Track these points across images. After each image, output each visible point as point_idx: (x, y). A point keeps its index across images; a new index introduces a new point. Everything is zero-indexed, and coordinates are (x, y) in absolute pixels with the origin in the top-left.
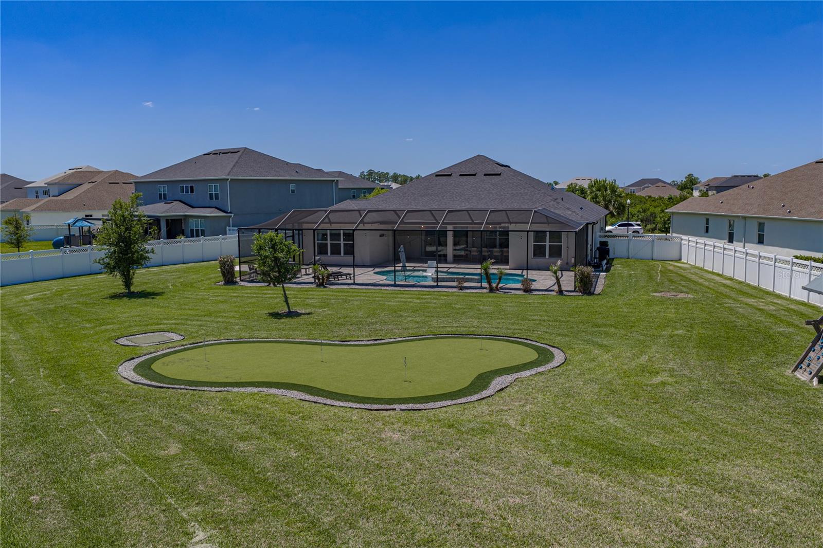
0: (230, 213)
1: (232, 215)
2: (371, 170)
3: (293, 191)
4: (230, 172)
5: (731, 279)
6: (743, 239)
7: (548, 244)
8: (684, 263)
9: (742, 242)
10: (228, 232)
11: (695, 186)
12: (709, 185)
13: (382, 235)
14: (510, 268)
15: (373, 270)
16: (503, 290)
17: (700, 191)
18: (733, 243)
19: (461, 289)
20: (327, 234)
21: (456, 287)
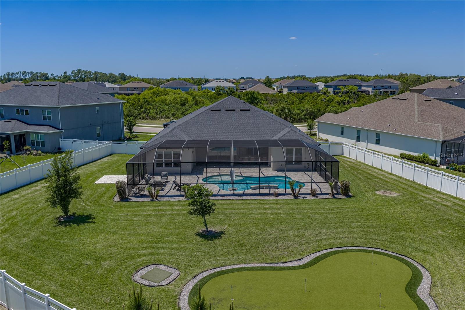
0: (61, 129)
1: (63, 131)
2: (79, 69)
3: (98, 112)
4: (58, 102)
5: (401, 178)
6: (367, 140)
7: (294, 156)
8: (345, 157)
9: (366, 142)
10: (60, 142)
11: (273, 84)
12: (281, 84)
13: (193, 152)
14: (273, 170)
15: (198, 178)
16: (300, 196)
17: (277, 87)
18: (360, 142)
19: (276, 196)
20: (162, 154)
21: (272, 194)
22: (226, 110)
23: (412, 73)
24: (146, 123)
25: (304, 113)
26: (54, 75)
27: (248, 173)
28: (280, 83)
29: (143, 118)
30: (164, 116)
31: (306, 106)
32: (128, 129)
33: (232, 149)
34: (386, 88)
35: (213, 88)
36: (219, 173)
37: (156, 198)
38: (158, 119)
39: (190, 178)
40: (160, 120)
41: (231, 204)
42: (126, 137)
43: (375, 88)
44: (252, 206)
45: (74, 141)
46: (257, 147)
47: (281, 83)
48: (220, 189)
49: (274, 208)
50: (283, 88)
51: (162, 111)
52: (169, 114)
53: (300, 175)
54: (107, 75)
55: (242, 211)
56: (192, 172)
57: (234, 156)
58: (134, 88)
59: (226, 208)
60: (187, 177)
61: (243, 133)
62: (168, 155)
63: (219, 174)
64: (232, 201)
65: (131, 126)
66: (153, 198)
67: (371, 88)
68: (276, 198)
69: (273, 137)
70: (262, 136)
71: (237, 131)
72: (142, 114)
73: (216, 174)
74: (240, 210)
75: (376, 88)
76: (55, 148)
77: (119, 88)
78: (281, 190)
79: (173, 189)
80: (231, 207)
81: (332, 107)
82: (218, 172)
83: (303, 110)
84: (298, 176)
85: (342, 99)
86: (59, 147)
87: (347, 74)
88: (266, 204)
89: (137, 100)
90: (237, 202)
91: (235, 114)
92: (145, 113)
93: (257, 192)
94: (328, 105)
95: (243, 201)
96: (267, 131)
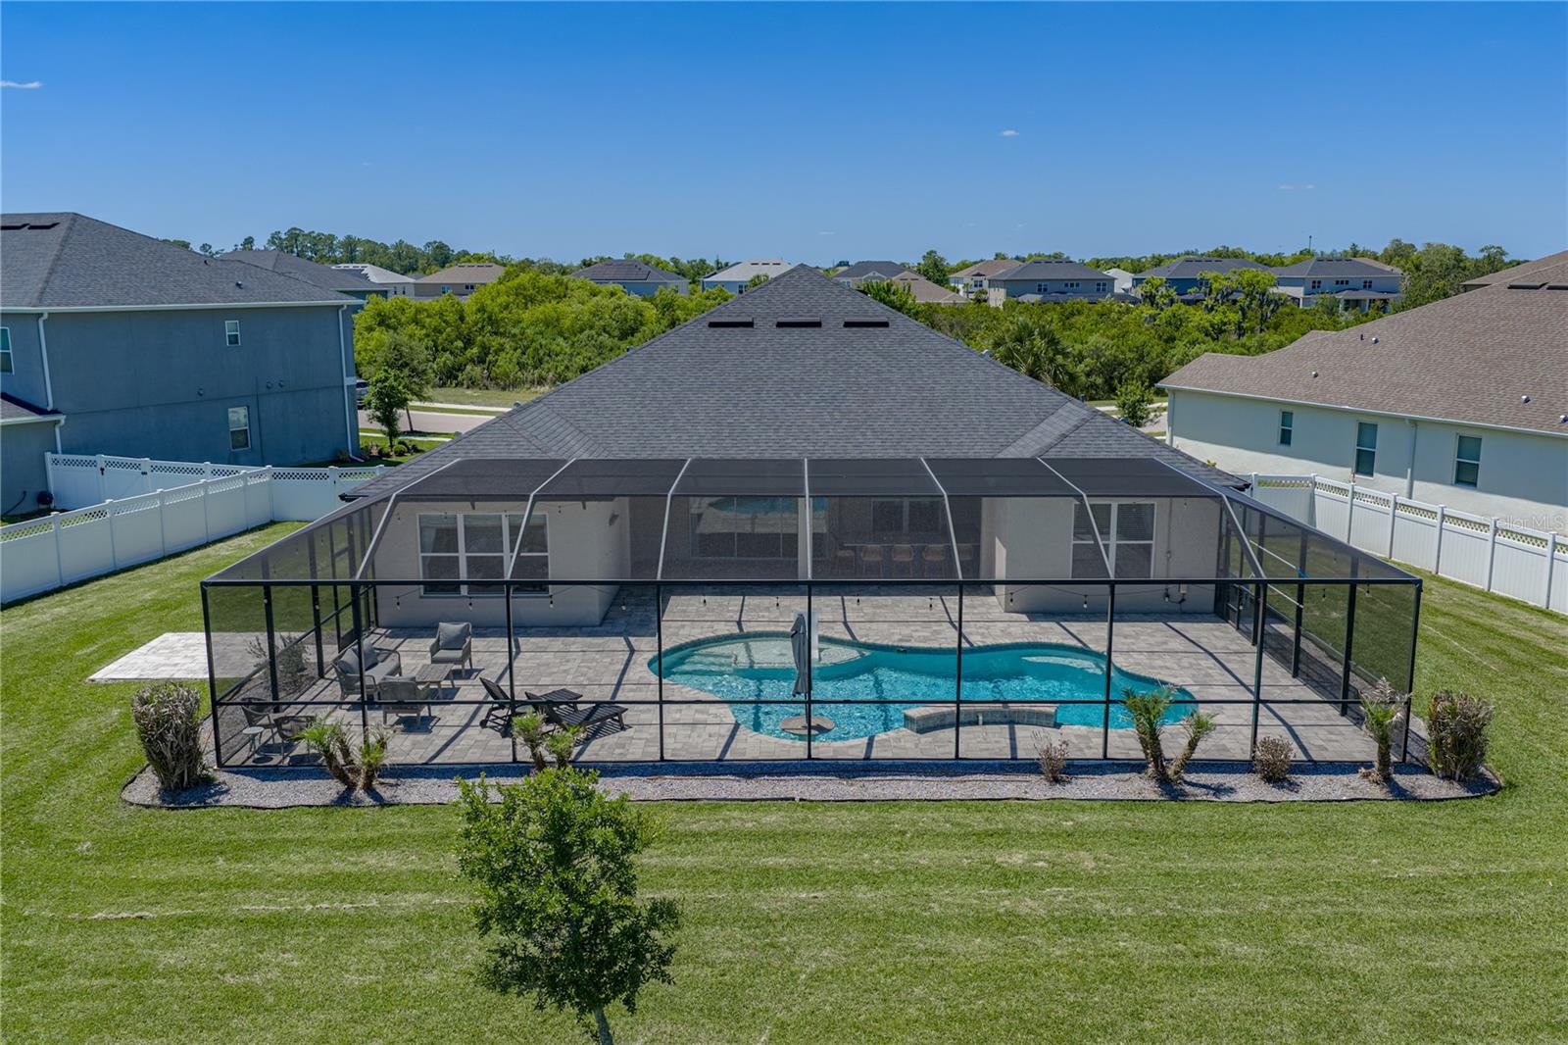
0: (54, 412)
1: (62, 418)
3: (234, 340)
4: (42, 292)
6: (1409, 470)
7: (1113, 543)
9: (1406, 477)
10: (50, 466)
11: (954, 275)
12: (979, 275)
13: (613, 518)
14: (1006, 611)
15: (632, 651)
16: (1192, 777)
17: (966, 285)
18: (1372, 475)
19: (1056, 780)
20: (455, 530)
21: (1031, 767)
22: (780, 325)
23: (1436, 241)
24: (474, 400)
25: (1086, 366)
26: (210, 247)
27: (886, 625)
28: (975, 273)
29: (473, 383)
30: (551, 375)
31: (1092, 339)
32: (379, 419)
33: (806, 506)
34: (1354, 290)
35: (740, 287)
36: (739, 623)
37: (369, 788)
38: (527, 386)
39: (590, 655)
40: (533, 389)
41: (796, 835)
42: (367, 450)
43: (1314, 287)
44: (923, 856)
45: (109, 464)
46: (943, 496)
47: (981, 273)
48: (737, 726)
49: (1062, 876)
50: (989, 287)
51: (542, 359)
52: (567, 368)
53: (1152, 640)
54: (387, 248)
55: (863, 894)
56: (605, 619)
57: (816, 537)
58: (467, 287)
59: (765, 871)
60: (573, 648)
61: (857, 428)
62: (483, 535)
63: (741, 629)
64: (800, 814)
65: (391, 406)
66: (351, 787)
67: (1302, 289)
68: (1058, 791)
69: (1004, 446)
70: (949, 444)
71: (828, 418)
72: (469, 367)
73: (724, 629)
74: (850, 885)
75: (1319, 287)
76: (25, 493)
77: (415, 284)
78: (1079, 738)
79: (483, 724)
80: (791, 860)
81: (1189, 342)
82: (736, 618)
83: (1080, 352)
84: (1142, 646)
85: (1217, 318)
86: (44, 489)
87: (1197, 250)
88: (1004, 837)
89: (451, 317)
90: (832, 819)
91: (818, 342)
92: (479, 362)
93: (939, 745)
94: (1171, 339)
95: (865, 816)
96: (974, 417)
